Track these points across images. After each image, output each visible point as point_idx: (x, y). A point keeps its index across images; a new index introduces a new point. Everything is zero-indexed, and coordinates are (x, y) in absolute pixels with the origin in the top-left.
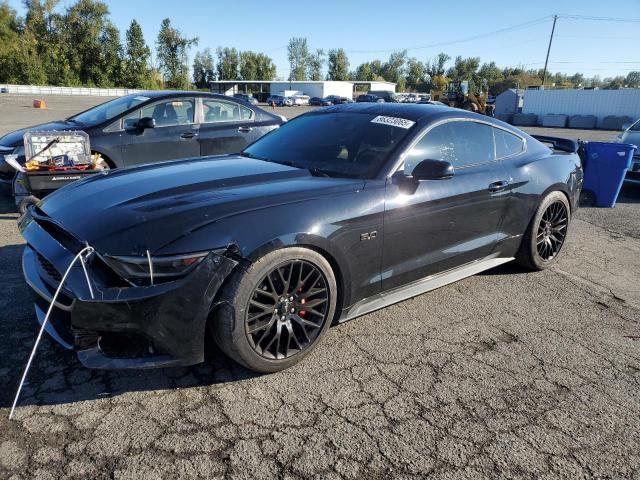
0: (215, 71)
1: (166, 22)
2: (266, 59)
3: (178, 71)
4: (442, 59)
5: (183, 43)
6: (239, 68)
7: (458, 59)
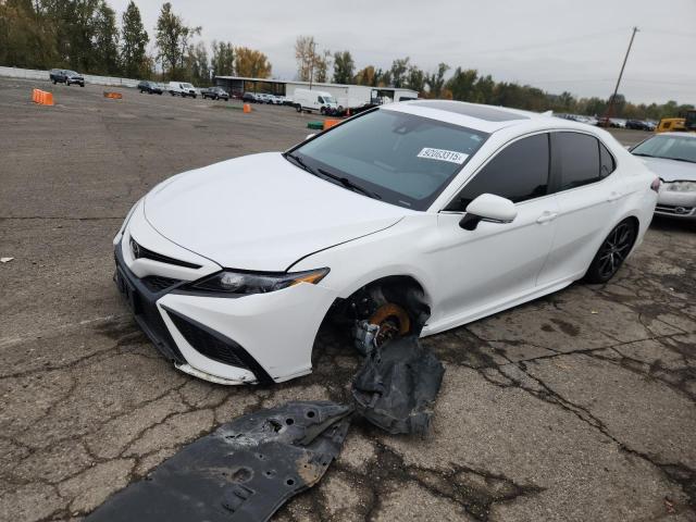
0: (209, 65)
1: (167, 7)
2: (263, 56)
3: (178, 62)
4: (442, 69)
5: (186, 31)
6: (234, 64)
7: (459, 70)
